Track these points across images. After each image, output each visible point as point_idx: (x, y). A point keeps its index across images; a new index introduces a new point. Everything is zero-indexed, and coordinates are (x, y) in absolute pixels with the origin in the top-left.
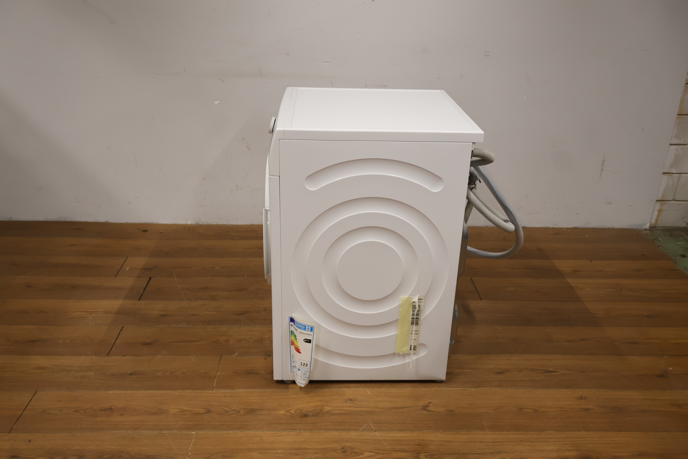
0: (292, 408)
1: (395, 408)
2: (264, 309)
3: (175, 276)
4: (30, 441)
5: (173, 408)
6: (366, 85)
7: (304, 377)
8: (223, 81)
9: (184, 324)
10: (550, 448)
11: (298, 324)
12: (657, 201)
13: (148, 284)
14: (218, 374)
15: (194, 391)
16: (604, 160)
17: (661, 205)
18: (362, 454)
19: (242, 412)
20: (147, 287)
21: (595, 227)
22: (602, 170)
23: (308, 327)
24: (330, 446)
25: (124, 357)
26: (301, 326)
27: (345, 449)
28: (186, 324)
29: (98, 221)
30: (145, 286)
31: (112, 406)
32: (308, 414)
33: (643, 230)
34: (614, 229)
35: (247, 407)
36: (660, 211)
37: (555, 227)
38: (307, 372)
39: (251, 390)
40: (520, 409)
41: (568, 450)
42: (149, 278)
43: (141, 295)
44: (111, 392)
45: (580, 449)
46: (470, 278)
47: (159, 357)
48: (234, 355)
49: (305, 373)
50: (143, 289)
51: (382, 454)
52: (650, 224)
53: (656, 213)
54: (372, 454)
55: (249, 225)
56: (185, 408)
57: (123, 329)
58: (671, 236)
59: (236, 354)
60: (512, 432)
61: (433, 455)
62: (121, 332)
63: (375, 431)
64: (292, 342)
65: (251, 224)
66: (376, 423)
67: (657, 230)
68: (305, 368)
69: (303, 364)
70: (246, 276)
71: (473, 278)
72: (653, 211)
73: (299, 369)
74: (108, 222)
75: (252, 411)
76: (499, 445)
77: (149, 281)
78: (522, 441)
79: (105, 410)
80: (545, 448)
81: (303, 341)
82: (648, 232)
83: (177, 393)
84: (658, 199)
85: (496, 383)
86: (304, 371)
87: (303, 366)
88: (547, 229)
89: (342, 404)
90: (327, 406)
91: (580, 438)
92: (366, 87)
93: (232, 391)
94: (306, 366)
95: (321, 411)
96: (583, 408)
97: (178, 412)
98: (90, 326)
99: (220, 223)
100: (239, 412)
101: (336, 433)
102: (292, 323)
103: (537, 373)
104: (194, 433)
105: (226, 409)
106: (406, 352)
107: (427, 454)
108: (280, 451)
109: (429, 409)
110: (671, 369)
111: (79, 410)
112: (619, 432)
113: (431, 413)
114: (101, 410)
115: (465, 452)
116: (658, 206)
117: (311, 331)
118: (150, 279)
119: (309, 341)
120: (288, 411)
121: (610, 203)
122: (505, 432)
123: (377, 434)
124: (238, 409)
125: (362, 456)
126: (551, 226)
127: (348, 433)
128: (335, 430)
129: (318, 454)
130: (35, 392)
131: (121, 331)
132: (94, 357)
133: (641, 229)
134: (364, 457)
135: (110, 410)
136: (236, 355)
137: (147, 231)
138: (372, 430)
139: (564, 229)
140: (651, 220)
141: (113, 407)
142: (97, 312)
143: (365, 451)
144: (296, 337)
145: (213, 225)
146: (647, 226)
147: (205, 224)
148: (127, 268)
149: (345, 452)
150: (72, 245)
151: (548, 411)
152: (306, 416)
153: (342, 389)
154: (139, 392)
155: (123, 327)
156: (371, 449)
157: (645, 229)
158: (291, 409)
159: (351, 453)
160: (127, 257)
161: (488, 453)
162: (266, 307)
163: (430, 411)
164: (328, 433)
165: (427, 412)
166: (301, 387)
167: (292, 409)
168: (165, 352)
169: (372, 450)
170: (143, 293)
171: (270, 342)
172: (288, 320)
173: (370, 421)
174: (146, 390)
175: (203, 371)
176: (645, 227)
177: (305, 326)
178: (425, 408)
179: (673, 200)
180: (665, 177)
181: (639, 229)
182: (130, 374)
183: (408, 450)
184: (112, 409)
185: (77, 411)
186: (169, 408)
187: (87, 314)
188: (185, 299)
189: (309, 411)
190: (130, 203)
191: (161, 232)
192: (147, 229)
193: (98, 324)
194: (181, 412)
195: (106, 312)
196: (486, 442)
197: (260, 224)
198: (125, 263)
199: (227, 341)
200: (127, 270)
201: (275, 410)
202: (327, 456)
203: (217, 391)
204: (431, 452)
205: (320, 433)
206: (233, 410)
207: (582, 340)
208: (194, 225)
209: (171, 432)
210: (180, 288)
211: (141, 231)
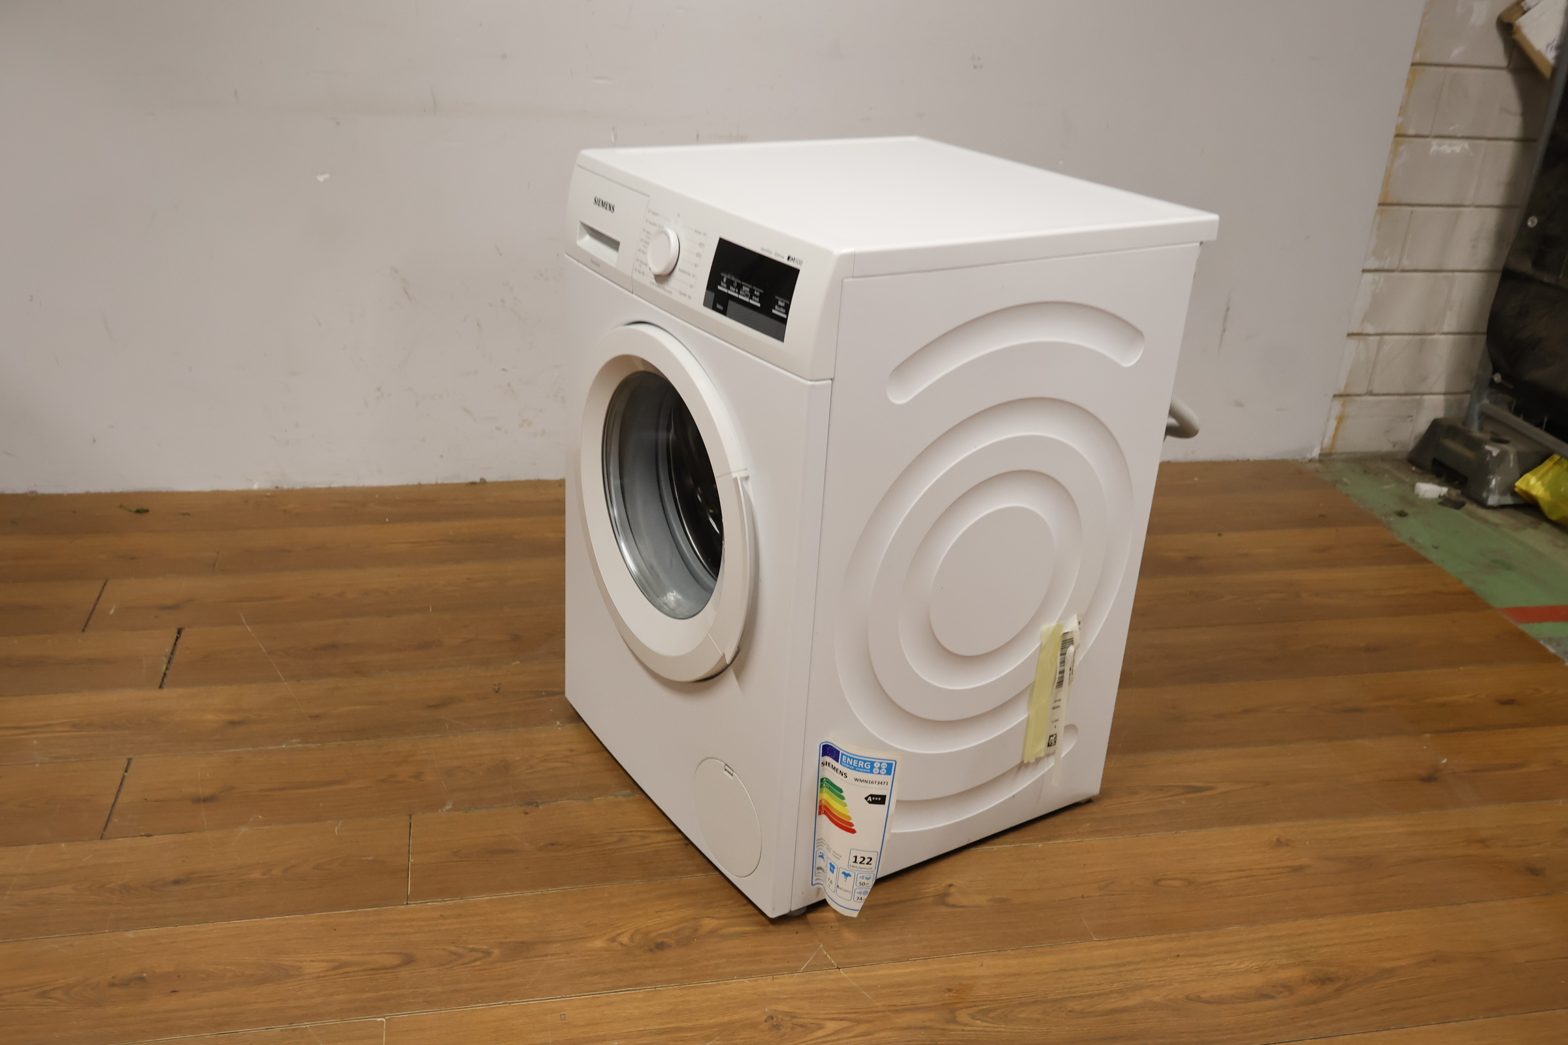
0: (623, 930)
2: (495, 689)
3: (244, 620)
5: (311, 961)
6: (698, 136)
8: (338, 123)
9: (294, 741)
10: (1243, 966)
12: (1335, 396)
13: (175, 643)
14: (411, 860)
15: (359, 910)
16: (1228, 309)
17: (1343, 405)
18: (821, 1027)
19: (496, 952)
20: (177, 653)
21: (1209, 460)
22: (1224, 330)
24: (737, 1017)
25: (150, 838)
27: (775, 1019)
28: (299, 740)
30: (168, 650)
31: (143, 972)
32: (666, 940)
33: (1307, 462)
34: (1246, 463)
35: (506, 938)
36: (1341, 419)
39: (508, 895)
40: (1156, 882)
41: (1282, 967)
42: (177, 630)
43: (162, 674)
44: (130, 934)
45: (1307, 961)
47: (244, 830)
48: (444, 810)
50: (165, 660)
51: (868, 1022)
52: (1322, 449)
53: (1333, 423)
54: (845, 1024)
55: (413, 486)
56: (345, 957)
57: (132, 765)
58: (1365, 472)
59: (449, 807)
60: (1152, 938)
61: (989, 1011)
62: (126, 774)
63: (837, 968)
65: (416, 483)
66: (835, 949)
67: (1334, 460)
70: (431, 610)
72: (1328, 420)
74: (35, 492)
75: (521, 949)
76: (1131, 971)
77: (177, 638)
78: (1178, 956)
79: (126, 983)
80: (1233, 966)
82: (1318, 465)
83: (313, 919)
84: (1337, 393)
90: (709, 917)
91: (1301, 935)
92: (698, 140)
93: (458, 901)
95: (696, 930)
96: (1288, 867)
97: (327, 971)
98: (37, 765)
99: (338, 482)
100: (488, 953)
101: (746, 982)
103: (1171, 796)
104: (383, 1021)
105: (453, 948)
107: (971, 1011)
109: (950, 900)
110: (1445, 761)
111: (50, 990)
112: (1378, 912)
113: (957, 910)
114: (113, 985)
115: (1059, 997)
116: (1337, 406)
118: (179, 632)
120: (613, 940)
121: (1241, 405)
122: (1135, 940)
123: (845, 975)
124: (484, 947)
125: (820, 1033)
127: (773, 979)
128: (742, 975)
129: (712, 1040)
131: (126, 771)
132: (63, 845)
133: (1303, 460)
134: (824, 1034)
135: (139, 982)
136: (449, 810)
137: (147, 511)
138: (830, 965)
140: (1323, 439)
141: (145, 975)
142: (49, 725)
143: (825, 1019)
145: (319, 489)
146: (1316, 453)
147: (298, 487)
148: (111, 609)
149: (777, 1027)
151: (1217, 881)
152: (661, 946)
154: (210, 926)
155: (129, 760)
156: (840, 1013)
157: (1311, 461)
158: (619, 934)
159: (793, 1029)
160: (107, 581)
161: (1111, 992)
162: (500, 684)
163: (954, 906)
164: (726, 984)
167: (623, 933)
168: (260, 817)
169: (842, 1016)
170: (167, 669)
171: (528, 771)
173: (822, 945)
174: (229, 919)
175: (370, 858)
176: (1311, 455)
178: (942, 898)
179: (1366, 394)
180: (1353, 342)
181: (1298, 459)
182: (176, 882)
183: (926, 1005)
184: (142, 979)
185: (43, 995)
186: (302, 962)
187: (21, 734)
188: (283, 679)
189: (665, 935)
190: (95, 440)
191: (185, 511)
192: (145, 507)
193: (55, 758)
194: (335, 968)
195: (74, 726)
196: (1100, 967)
197: (440, 482)
198: (104, 595)
199: (418, 776)
200: (112, 612)
201: (579, 939)
202: (736, 1041)
203: (419, 905)
204: (983, 1005)
205: (706, 986)
206: (472, 950)
207: (1247, 711)
208: (268, 491)
209: (319, 1023)
210: (264, 651)
211: (130, 511)
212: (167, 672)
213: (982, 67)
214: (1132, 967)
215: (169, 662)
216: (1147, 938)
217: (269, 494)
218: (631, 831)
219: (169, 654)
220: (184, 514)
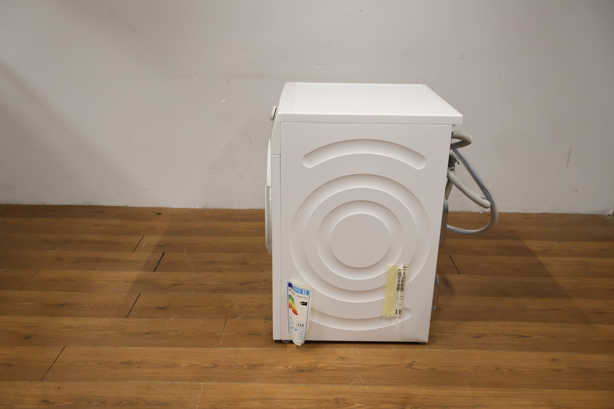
0: (290, 364)
1: (382, 366)
2: (264, 280)
3: (185, 251)
4: (59, 388)
5: (184, 363)
7: (300, 337)
8: (229, 82)
9: (193, 292)
10: (526, 403)
11: (295, 288)
13: (161, 258)
14: (223, 334)
15: (202, 348)
16: (570, 152)
18: (353, 405)
19: (245, 366)
20: (161, 261)
21: (562, 213)
22: (568, 161)
23: (305, 291)
24: (324, 397)
25: (141, 319)
26: (298, 290)
27: (337, 400)
28: (195, 292)
29: (119, 205)
30: (159, 259)
31: (131, 360)
32: (304, 369)
33: (606, 216)
34: (580, 215)
35: (249, 362)
37: (526, 212)
38: (303, 332)
39: (253, 348)
40: (497, 369)
42: (162, 253)
43: (155, 267)
44: (129, 348)
46: (448, 255)
47: (171, 319)
49: (301, 333)
51: (371, 405)
52: (613, 211)
54: (362, 405)
55: (251, 209)
56: (194, 363)
57: (140, 295)
59: (240, 318)
60: (490, 389)
61: (418, 407)
63: (364, 385)
64: (290, 305)
65: (252, 208)
66: (365, 379)
68: (302, 328)
69: (300, 325)
70: (248, 252)
71: (452, 256)
73: (296, 329)
74: (127, 206)
75: (253, 366)
76: (478, 399)
77: (163, 256)
78: (499, 396)
79: (125, 363)
80: (521, 403)
81: (300, 303)
82: (612, 217)
83: (187, 349)
85: (475, 345)
86: (301, 331)
87: (300, 327)
88: (519, 214)
89: (335, 361)
90: (321, 363)
91: (553, 395)
93: (236, 349)
94: (302, 326)
95: (316, 367)
96: (555, 369)
97: (188, 366)
98: (111, 293)
99: (225, 207)
100: (242, 367)
101: (330, 386)
102: (290, 288)
103: (512, 338)
104: (203, 385)
105: (231, 364)
106: (392, 316)
107: (411, 406)
108: (279, 401)
109: (413, 367)
111: (101, 363)
112: (589, 390)
113: (416, 370)
114: (121, 363)
115: (447, 405)
117: (307, 294)
118: (163, 254)
119: (305, 304)
120: (286, 367)
121: (577, 191)
122: (483, 388)
123: (367, 388)
124: (241, 365)
126: (522, 211)
127: (340, 386)
128: (329, 384)
129: (313, 404)
130: (64, 347)
131: (138, 297)
132: (114, 318)
133: (606, 215)
134: (354, 407)
135: (129, 364)
136: (239, 319)
137: (161, 214)
138: (362, 384)
139: (534, 214)
142: (117, 281)
143: (355, 402)
144: (294, 300)
145: (218, 209)
146: (611, 212)
147: (212, 208)
148: (143, 245)
149: (337, 403)
150: (96, 225)
151: (523, 371)
152: (302, 371)
153: (335, 348)
154: (154, 348)
155: (140, 294)
156: (361, 401)
157: (609, 215)
158: (288, 365)
159: (343, 404)
160: (144, 236)
161: (468, 406)
162: (266, 278)
163: (414, 369)
164: (322, 386)
165: (411, 370)
166: (297, 346)
167: (290, 365)
168: (177, 315)
170: (157, 265)
171: (269, 308)
172: (286, 285)
173: (360, 377)
174: (161, 347)
175: (210, 332)
176: (609, 213)
177: (302, 290)
178: (410, 366)
181: (603, 214)
182: (146, 334)
183: (395, 402)
184: (130, 362)
185: (99, 364)
186: (180, 363)
187: (108, 283)
188: (194, 271)
189: (305, 367)
190: (146, 189)
191: (173, 214)
192: (160, 213)
193: (118, 291)
194: (191, 366)
195: (125, 281)
196: (467, 397)
197: (260, 208)
198: (142, 240)
199: (231, 307)
200: (144, 246)
201: (274, 365)
202: (321, 406)
203: (222, 349)
204: (417, 405)
205: (315, 386)
206: (237, 365)
207: (553, 310)
208: (201, 209)
209: (182, 382)
210: (190, 262)
211: (155, 213)
212: (157, 267)
213: (465, 58)
214: (479, 398)
215: (158, 263)
216: (488, 389)
217: (202, 210)
219: (159, 261)
220: (173, 215)
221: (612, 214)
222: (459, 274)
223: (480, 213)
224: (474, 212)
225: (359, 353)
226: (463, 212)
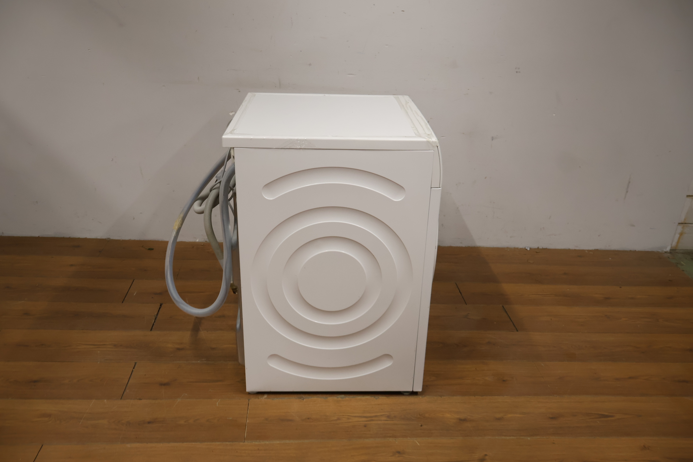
8: (239, 91)
9: (203, 359)
12: (679, 223)
13: (159, 311)
14: (248, 421)
15: (225, 442)
16: (629, 182)
17: (683, 228)
20: (158, 316)
21: (616, 249)
22: (627, 192)
25: (140, 401)
28: (205, 359)
29: (99, 238)
30: (155, 314)
33: (663, 253)
34: (635, 252)
36: (681, 234)
37: (577, 249)
39: (287, 441)
42: (159, 304)
43: (152, 325)
46: (501, 305)
47: (179, 400)
48: (263, 398)
50: (154, 318)
52: (671, 247)
53: (677, 236)
57: (136, 366)
58: (692, 259)
62: (134, 369)
67: (677, 253)
71: (505, 306)
72: (675, 234)
74: (109, 238)
77: (160, 308)
82: (669, 255)
83: (205, 445)
84: (680, 222)
88: (569, 251)
89: (391, 457)
93: (266, 442)
98: (99, 363)
103: (592, 418)
116: (680, 228)
118: (161, 305)
121: (633, 226)
126: (572, 247)
131: (134, 368)
132: (105, 400)
136: (265, 398)
139: (586, 251)
140: (672, 242)
142: (104, 345)
146: (668, 249)
150: (71, 265)
153: (388, 439)
155: (135, 363)
157: (666, 252)
160: (134, 280)
168: (186, 394)
175: (231, 418)
176: (666, 250)
180: (689, 199)
181: (660, 251)
182: (149, 422)
187: (93, 348)
188: (200, 330)
190: (134, 218)
192: (152, 248)
193: (106, 360)
195: (115, 345)
198: (132, 286)
200: (135, 294)
203: (249, 443)
207: (630, 378)
211: (146, 249)
212: (154, 323)
213: (520, 72)
217: (203, 244)
218: (343, 415)
219: (156, 316)
221: (669, 251)
222: (517, 331)
223: (527, 249)
224: (521, 249)
225: (419, 445)
226: (507, 248)
